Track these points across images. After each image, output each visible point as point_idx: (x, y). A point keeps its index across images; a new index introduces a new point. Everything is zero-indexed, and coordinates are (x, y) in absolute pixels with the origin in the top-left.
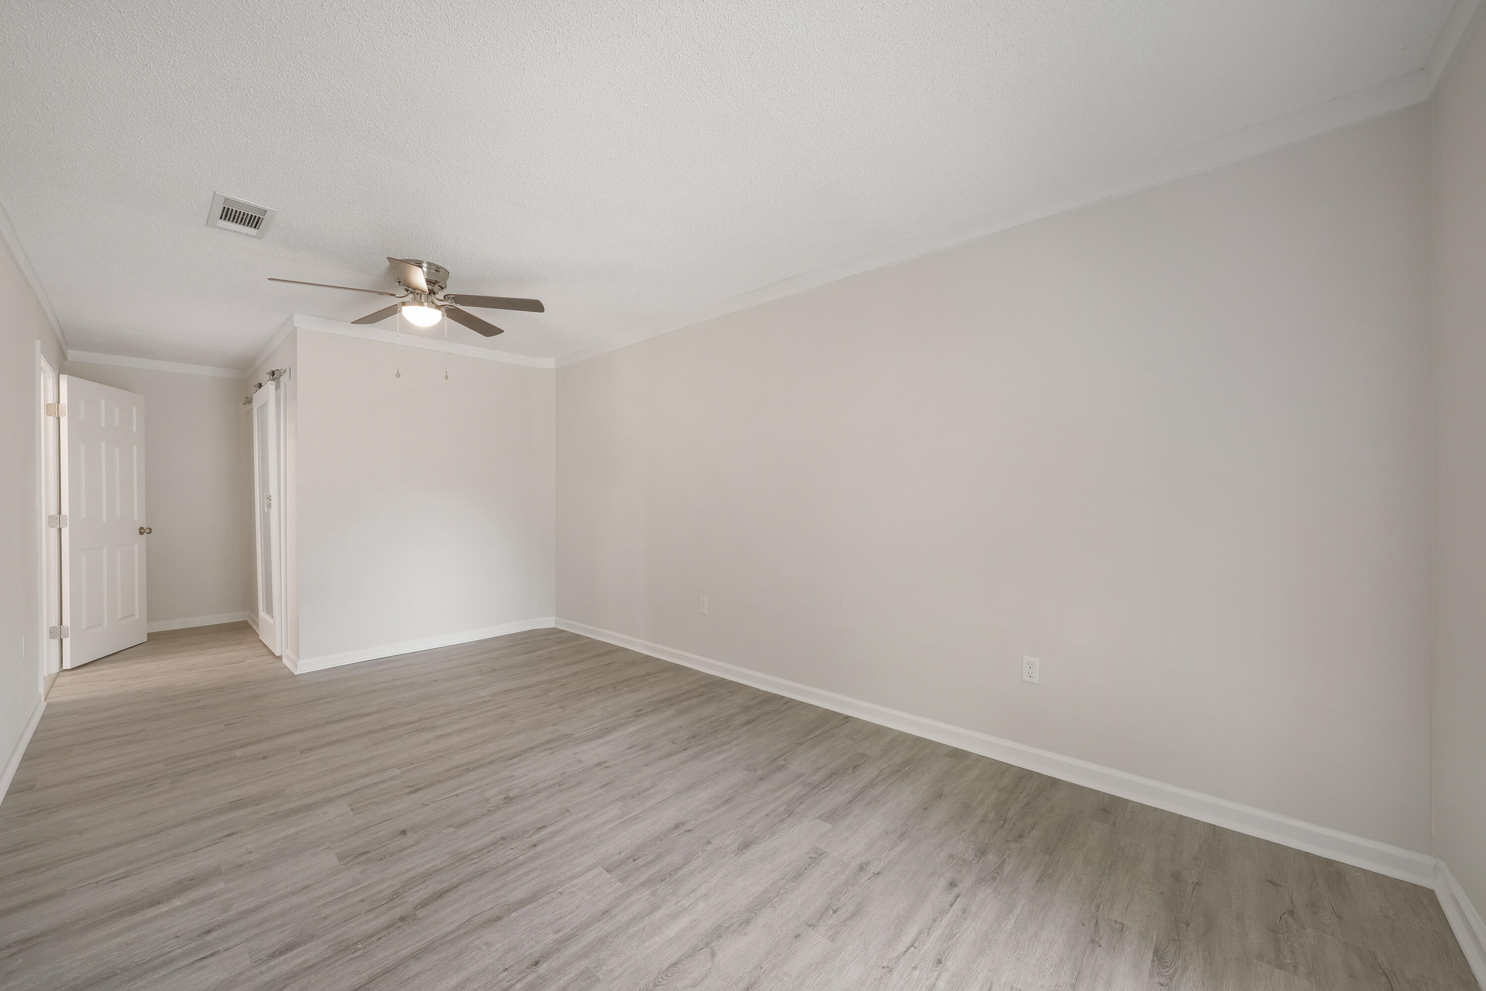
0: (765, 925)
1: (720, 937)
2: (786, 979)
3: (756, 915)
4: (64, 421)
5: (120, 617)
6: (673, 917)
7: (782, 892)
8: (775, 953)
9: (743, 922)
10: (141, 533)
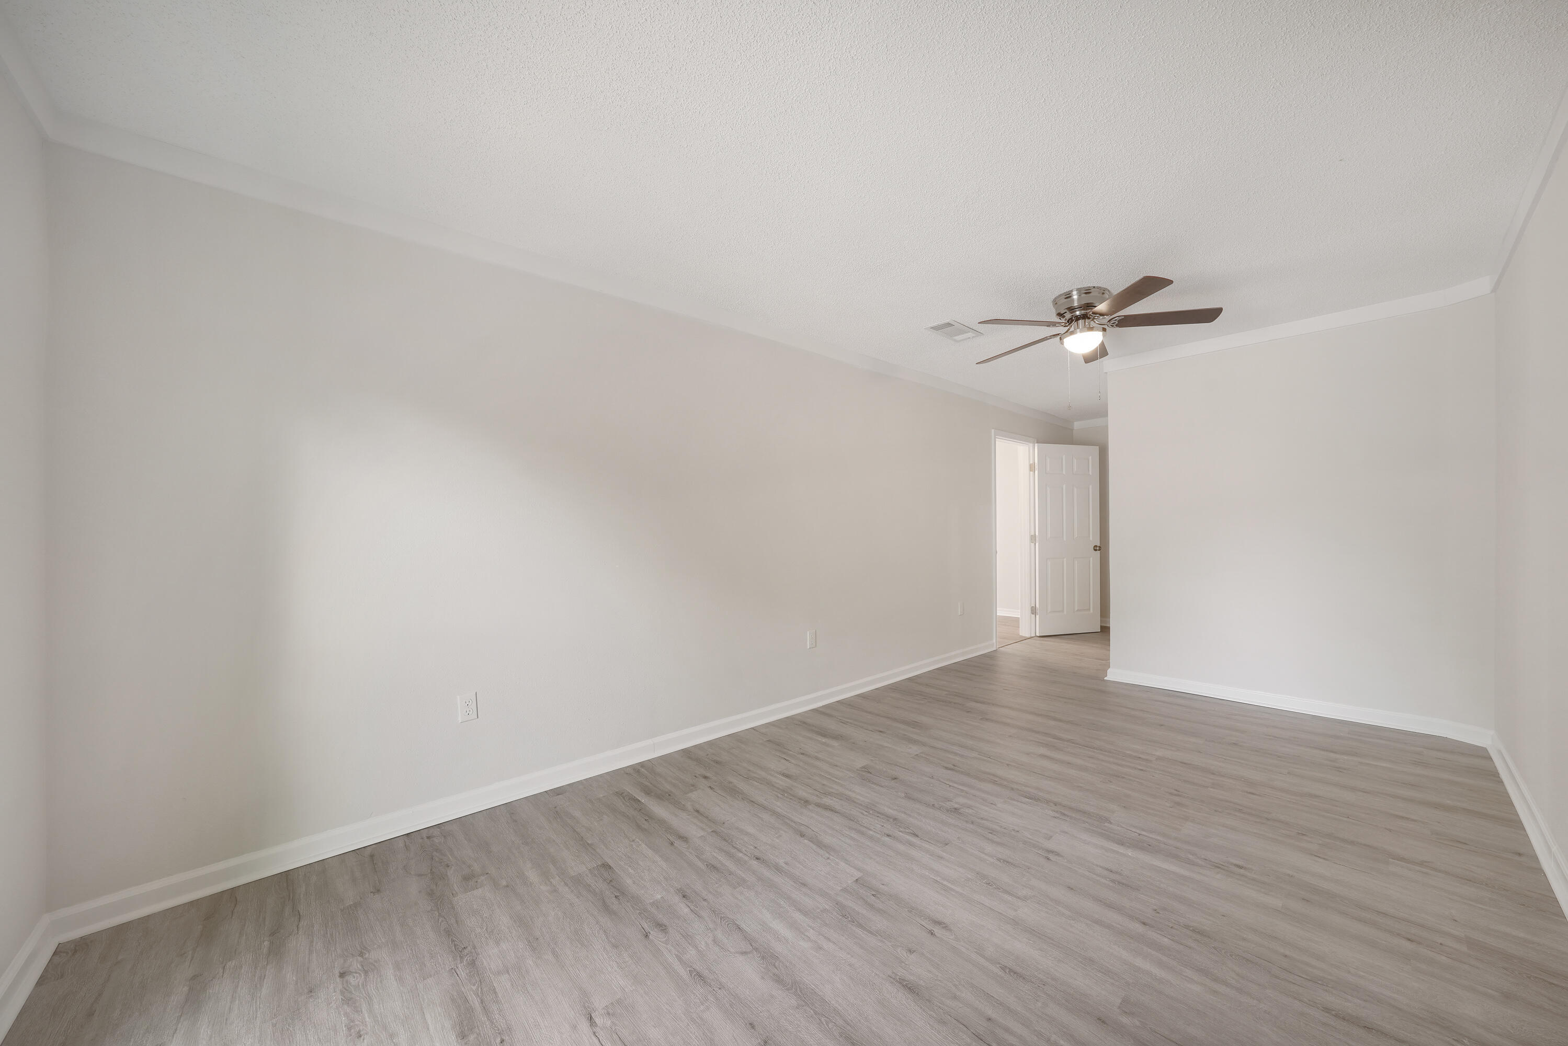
0: (772, 996)
1: (763, 958)
2: (702, 1008)
3: (788, 990)
4: (1036, 472)
5: (1077, 609)
6: (794, 926)
7: (823, 1019)
8: (734, 1002)
9: (779, 978)
10: (1096, 550)
